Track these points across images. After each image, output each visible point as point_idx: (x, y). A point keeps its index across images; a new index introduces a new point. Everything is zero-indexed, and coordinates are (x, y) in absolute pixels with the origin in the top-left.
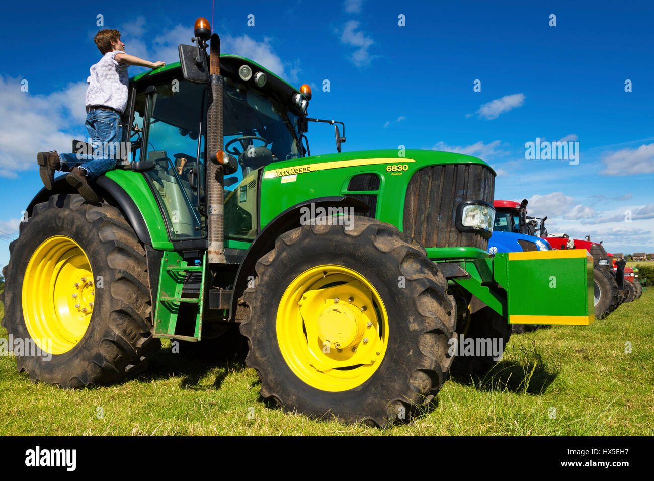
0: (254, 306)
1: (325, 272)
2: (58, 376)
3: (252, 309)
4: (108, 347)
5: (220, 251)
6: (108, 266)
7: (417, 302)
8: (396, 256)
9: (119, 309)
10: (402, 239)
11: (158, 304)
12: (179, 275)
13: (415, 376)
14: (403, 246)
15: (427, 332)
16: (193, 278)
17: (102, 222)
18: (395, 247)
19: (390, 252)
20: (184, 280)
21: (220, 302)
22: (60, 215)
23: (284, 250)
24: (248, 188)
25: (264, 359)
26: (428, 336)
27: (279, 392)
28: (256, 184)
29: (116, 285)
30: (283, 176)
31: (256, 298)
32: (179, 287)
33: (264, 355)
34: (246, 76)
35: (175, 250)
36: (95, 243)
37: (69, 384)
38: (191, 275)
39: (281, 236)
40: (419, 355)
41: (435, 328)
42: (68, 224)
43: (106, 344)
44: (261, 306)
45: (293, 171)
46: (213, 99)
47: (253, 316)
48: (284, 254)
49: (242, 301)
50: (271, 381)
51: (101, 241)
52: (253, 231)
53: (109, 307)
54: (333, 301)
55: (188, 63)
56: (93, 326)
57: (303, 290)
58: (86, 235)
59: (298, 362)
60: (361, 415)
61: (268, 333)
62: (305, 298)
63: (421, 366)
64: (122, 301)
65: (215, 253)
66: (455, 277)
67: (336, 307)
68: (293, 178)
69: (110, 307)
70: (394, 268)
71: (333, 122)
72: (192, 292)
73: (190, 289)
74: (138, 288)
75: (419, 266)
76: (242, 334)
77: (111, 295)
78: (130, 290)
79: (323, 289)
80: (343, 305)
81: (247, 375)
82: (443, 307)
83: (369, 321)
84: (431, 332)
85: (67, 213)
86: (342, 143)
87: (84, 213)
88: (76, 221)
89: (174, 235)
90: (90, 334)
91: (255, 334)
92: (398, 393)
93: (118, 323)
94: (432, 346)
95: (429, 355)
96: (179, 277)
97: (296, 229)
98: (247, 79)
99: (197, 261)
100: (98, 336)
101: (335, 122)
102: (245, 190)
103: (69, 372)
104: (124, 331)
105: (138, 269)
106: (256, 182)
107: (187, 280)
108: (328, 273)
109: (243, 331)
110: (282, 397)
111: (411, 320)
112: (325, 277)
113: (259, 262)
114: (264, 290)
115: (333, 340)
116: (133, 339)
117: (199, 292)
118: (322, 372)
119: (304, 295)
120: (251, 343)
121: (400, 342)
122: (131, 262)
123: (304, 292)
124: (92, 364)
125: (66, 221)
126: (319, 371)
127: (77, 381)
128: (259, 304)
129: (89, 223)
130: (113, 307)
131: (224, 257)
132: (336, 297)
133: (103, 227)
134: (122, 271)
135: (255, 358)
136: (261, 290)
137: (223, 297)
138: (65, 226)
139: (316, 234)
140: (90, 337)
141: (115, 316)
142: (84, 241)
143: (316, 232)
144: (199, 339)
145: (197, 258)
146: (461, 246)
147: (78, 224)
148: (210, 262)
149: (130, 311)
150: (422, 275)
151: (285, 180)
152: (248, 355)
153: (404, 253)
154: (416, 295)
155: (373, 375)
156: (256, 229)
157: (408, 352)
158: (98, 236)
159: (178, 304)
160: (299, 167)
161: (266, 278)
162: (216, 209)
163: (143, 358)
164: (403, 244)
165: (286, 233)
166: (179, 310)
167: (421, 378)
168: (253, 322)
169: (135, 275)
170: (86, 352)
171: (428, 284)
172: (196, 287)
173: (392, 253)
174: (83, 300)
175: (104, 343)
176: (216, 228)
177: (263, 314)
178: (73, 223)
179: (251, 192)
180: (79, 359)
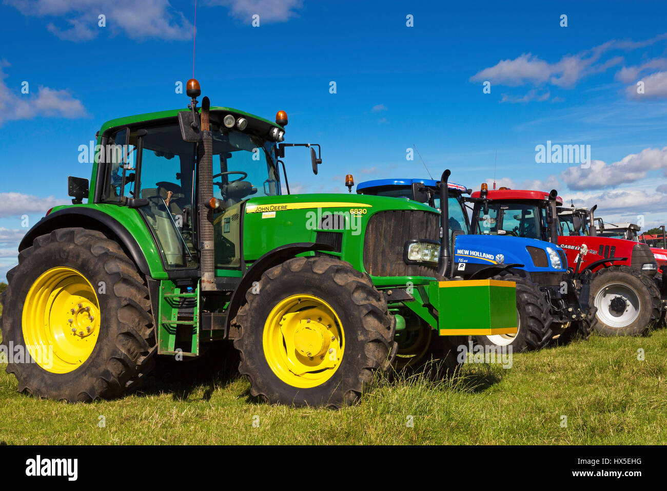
0: (245, 326)
1: (299, 299)
2: (66, 392)
3: (244, 328)
4: (115, 364)
5: (212, 280)
6: (115, 294)
7: (363, 321)
8: (349, 288)
9: (126, 331)
10: (354, 275)
11: (159, 327)
12: (174, 301)
13: (362, 372)
14: (354, 281)
15: (370, 342)
16: (187, 303)
17: (107, 256)
18: (349, 282)
19: (345, 285)
20: (179, 305)
21: (212, 324)
22: (64, 249)
23: (268, 283)
24: (231, 220)
25: (253, 367)
26: (371, 344)
27: (265, 391)
28: (239, 217)
29: (121, 310)
30: (263, 212)
31: (246, 320)
32: (175, 312)
33: (253, 363)
34: (229, 124)
35: (169, 279)
36: (101, 275)
37: (76, 398)
38: (184, 301)
39: (266, 272)
40: (365, 358)
41: (376, 338)
42: (73, 257)
43: (113, 362)
44: (251, 326)
45: (272, 208)
46: (204, 152)
47: (245, 334)
48: (268, 286)
49: (234, 323)
50: (260, 383)
51: (107, 273)
52: (236, 260)
53: (116, 329)
54: (305, 321)
55: (186, 127)
56: (100, 347)
57: (283, 314)
58: (92, 268)
59: (279, 367)
60: (325, 403)
61: (256, 346)
62: (284, 319)
63: (366, 365)
64: (127, 324)
65: (208, 282)
66: (404, 300)
67: (308, 325)
68: (272, 215)
69: (118, 329)
70: (347, 297)
71: (309, 145)
72: (187, 315)
73: (185, 313)
74: (141, 313)
75: (366, 295)
76: (235, 348)
77: (118, 319)
78: (134, 315)
79: (298, 312)
80: (313, 324)
81: (232, 390)
82: (382, 323)
83: (333, 335)
84: (372, 341)
85: (72, 247)
86: (318, 165)
87: (89, 248)
88: (81, 254)
89: (168, 265)
90: (97, 353)
91: (246, 348)
92: (351, 386)
93: (124, 343)
94: (374, 351)
95: (372, 357)
96: (174, 303)
97: (277, 266)
98: (231, 126)
99: (189, 288)
100: (106, 355)
101: (311, 145)
102: (229, 222)
103: (78, 388)
104: (129, 350)
105: (139, 297)
106: (239, 215)
107: (182, 305)
108: (302, 300)
109: (237, 346)
110: (268, 395)
111: (359, 334)
112: (299, 303)
113: (249, 292)
114: (253, 313)
115: (306, 351)
116: (134, 357)
117: (193, 315)
118: (298, 375)
119: (284, 317)
120: (243, 355)
121: (352, 349)
122: (133, 291)
123: (284, 315)
124: (100, 380)
125: (71, 254)
126: (295, 375)
127: (84, 395)
128: (249, 324)
129: (95, 256)
130: (120, 330)
131: (215, 285)
132: (308, 318)
133: (108, 260)
134: (127, 299)
135: (247, 366)
136: (251, 314)
137: (214, 320)
138: (70, 258)
139: (292, 272)
140: (98, 356)
141: (121, 337)
142: (90, 273)
143: (292, 270)
144: (198, 355)
145: (190, 286)
146: (408, 276)
147: (84, 257)
148: (203, 290)
149: (134, 333)
150: (367, 301)
151: (265, 216)
152: (240, 365)
153: (354, 286)
154: (362, 316)
155: (335, 374)
156: (239, 257)
157: (358, 356)
158: (104, 268)
159: (175, 326)
160: (277, 205)
161: (254, 304)
162: (208, 245)
163: (140, 375)
164: (355, 280)
165: (270, 269)
166: (176, 331)
167: (367, 374)
168: (245, 338)
169: (137, 301)
170: (94, 370)
171: (370, 308)
172: (190, 311)
173: (347, 286)
174: (77, 325)
175: (111, 361)
176: (208, 260)
177: (252, 332)
178: (78, 256)
179: (235, 224)
180: (87, 376)
